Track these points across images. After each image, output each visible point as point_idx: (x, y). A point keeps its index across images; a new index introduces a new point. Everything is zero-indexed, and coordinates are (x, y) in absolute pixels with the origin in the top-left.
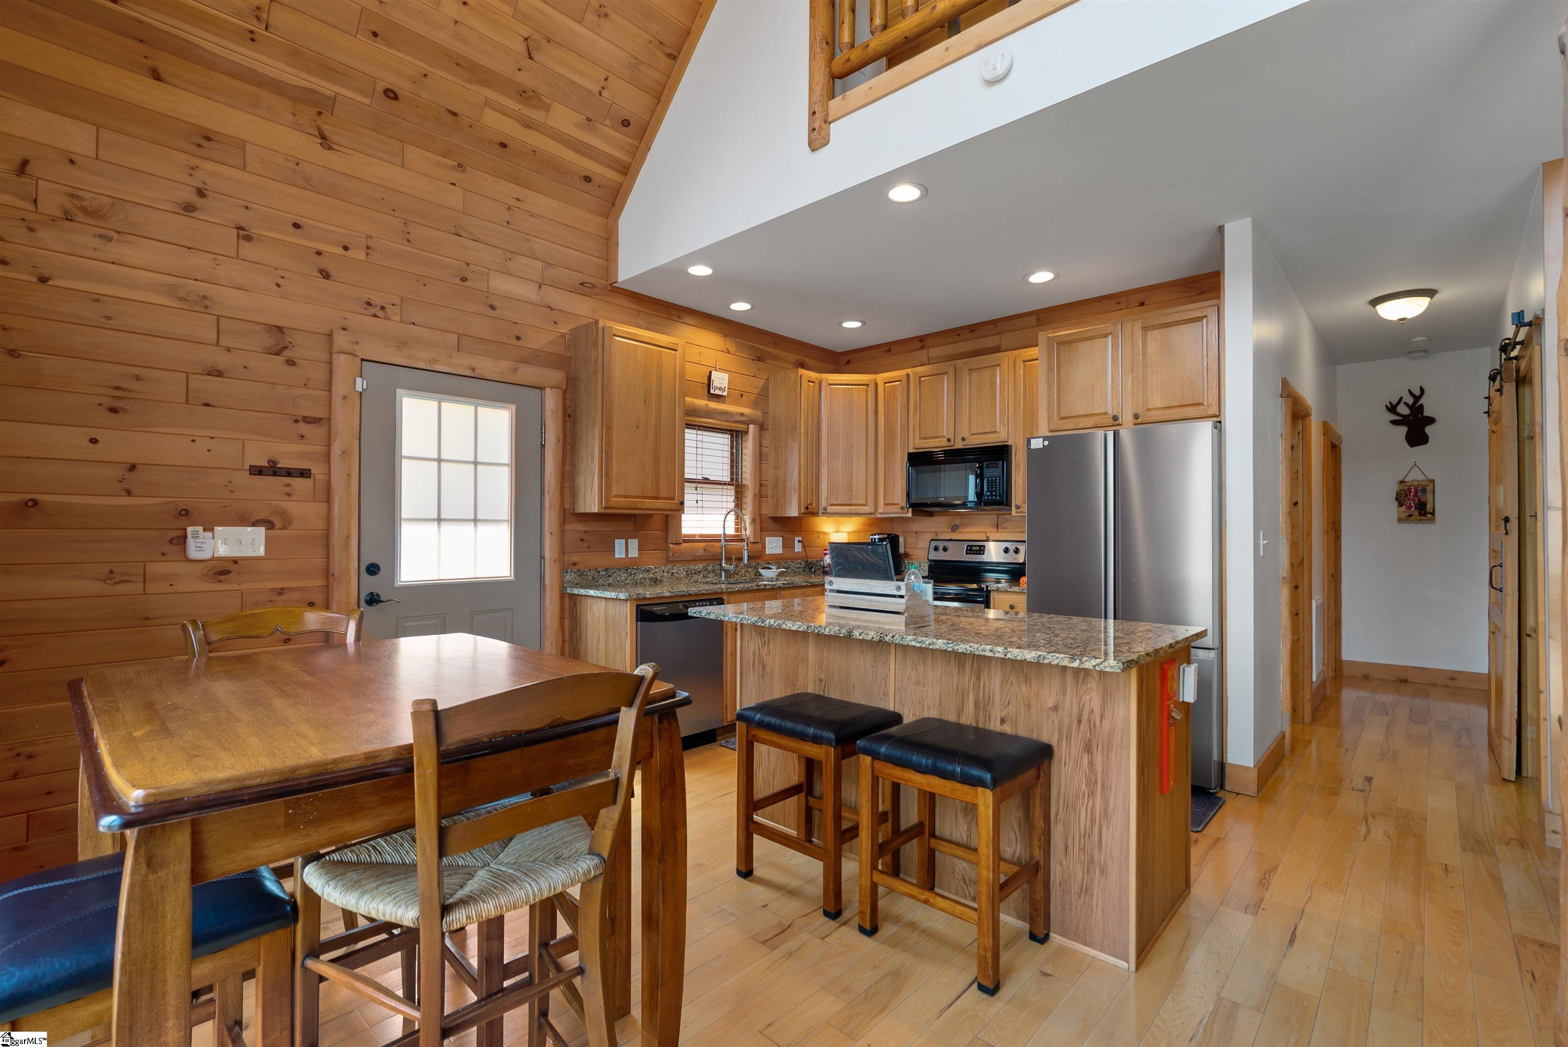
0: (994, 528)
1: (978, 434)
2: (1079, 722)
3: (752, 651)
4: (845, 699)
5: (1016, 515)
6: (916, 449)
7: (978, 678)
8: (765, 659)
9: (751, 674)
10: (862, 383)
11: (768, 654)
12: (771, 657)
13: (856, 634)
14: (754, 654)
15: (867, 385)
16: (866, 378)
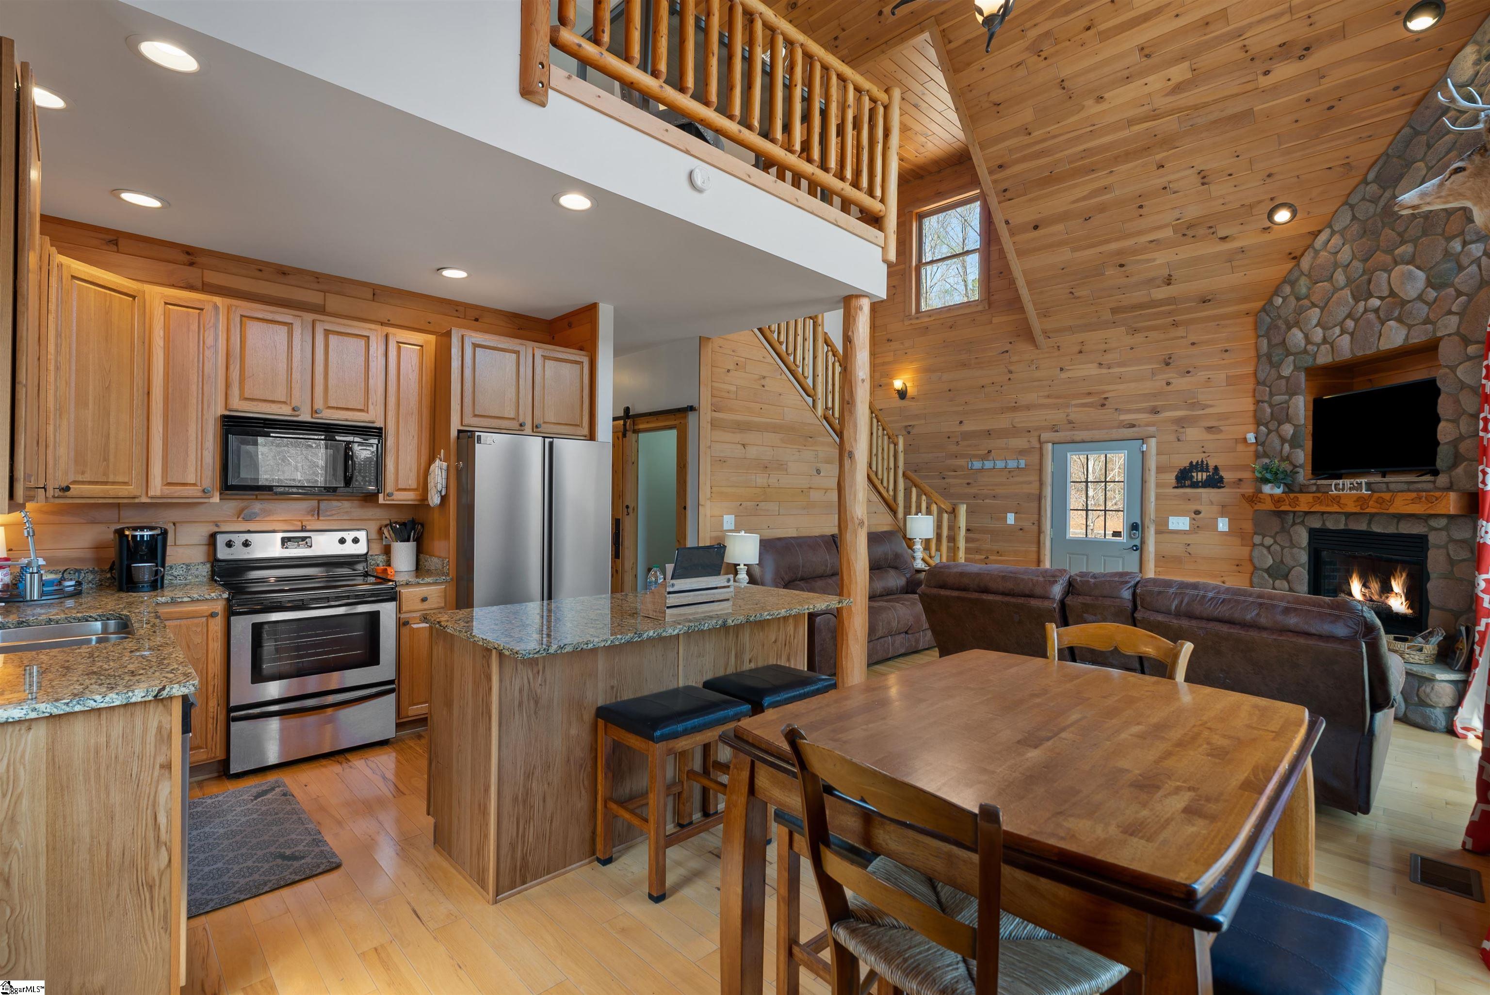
0: (313, 515)
1: (337, 408)
2: (785, 645)
3: (517, 688)
4: (639, 695)
5: (384, 502)
6: (230, 411)
7: (737, 637)
8: (539, 691)
9: (517, 716)
10: (125, 290)
11: (543, 684)
12: (547, 687)
13: (730, 622)
14: (521, 691)
15: (134, 297)
16: (133, 286)
